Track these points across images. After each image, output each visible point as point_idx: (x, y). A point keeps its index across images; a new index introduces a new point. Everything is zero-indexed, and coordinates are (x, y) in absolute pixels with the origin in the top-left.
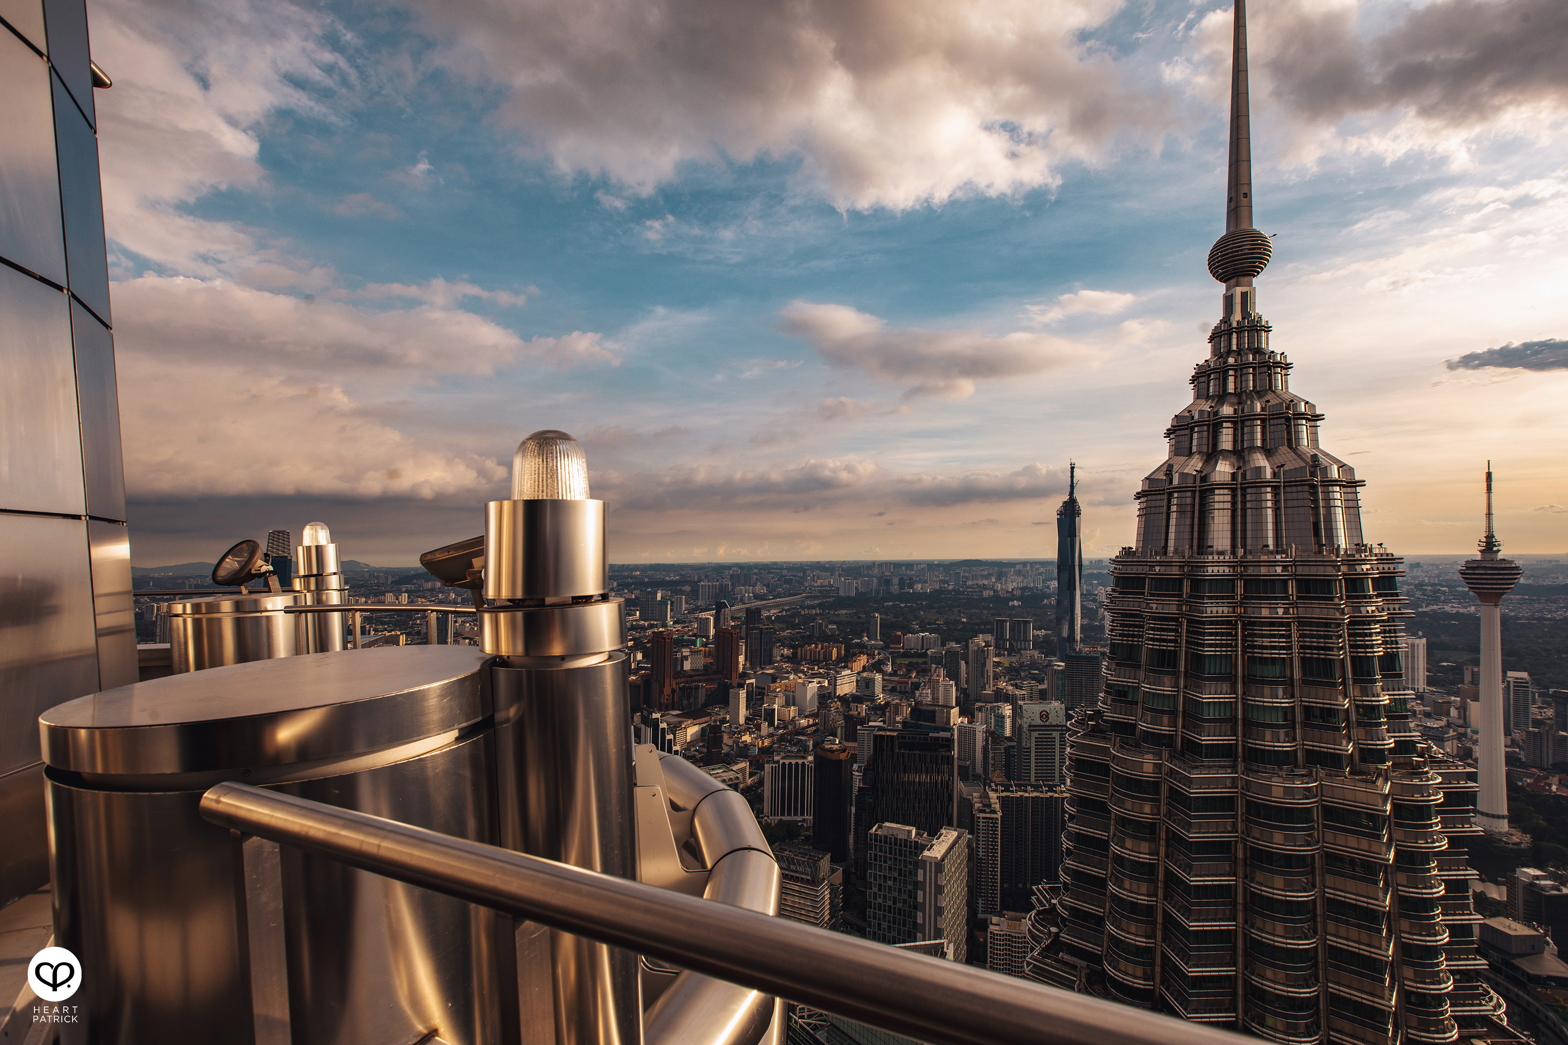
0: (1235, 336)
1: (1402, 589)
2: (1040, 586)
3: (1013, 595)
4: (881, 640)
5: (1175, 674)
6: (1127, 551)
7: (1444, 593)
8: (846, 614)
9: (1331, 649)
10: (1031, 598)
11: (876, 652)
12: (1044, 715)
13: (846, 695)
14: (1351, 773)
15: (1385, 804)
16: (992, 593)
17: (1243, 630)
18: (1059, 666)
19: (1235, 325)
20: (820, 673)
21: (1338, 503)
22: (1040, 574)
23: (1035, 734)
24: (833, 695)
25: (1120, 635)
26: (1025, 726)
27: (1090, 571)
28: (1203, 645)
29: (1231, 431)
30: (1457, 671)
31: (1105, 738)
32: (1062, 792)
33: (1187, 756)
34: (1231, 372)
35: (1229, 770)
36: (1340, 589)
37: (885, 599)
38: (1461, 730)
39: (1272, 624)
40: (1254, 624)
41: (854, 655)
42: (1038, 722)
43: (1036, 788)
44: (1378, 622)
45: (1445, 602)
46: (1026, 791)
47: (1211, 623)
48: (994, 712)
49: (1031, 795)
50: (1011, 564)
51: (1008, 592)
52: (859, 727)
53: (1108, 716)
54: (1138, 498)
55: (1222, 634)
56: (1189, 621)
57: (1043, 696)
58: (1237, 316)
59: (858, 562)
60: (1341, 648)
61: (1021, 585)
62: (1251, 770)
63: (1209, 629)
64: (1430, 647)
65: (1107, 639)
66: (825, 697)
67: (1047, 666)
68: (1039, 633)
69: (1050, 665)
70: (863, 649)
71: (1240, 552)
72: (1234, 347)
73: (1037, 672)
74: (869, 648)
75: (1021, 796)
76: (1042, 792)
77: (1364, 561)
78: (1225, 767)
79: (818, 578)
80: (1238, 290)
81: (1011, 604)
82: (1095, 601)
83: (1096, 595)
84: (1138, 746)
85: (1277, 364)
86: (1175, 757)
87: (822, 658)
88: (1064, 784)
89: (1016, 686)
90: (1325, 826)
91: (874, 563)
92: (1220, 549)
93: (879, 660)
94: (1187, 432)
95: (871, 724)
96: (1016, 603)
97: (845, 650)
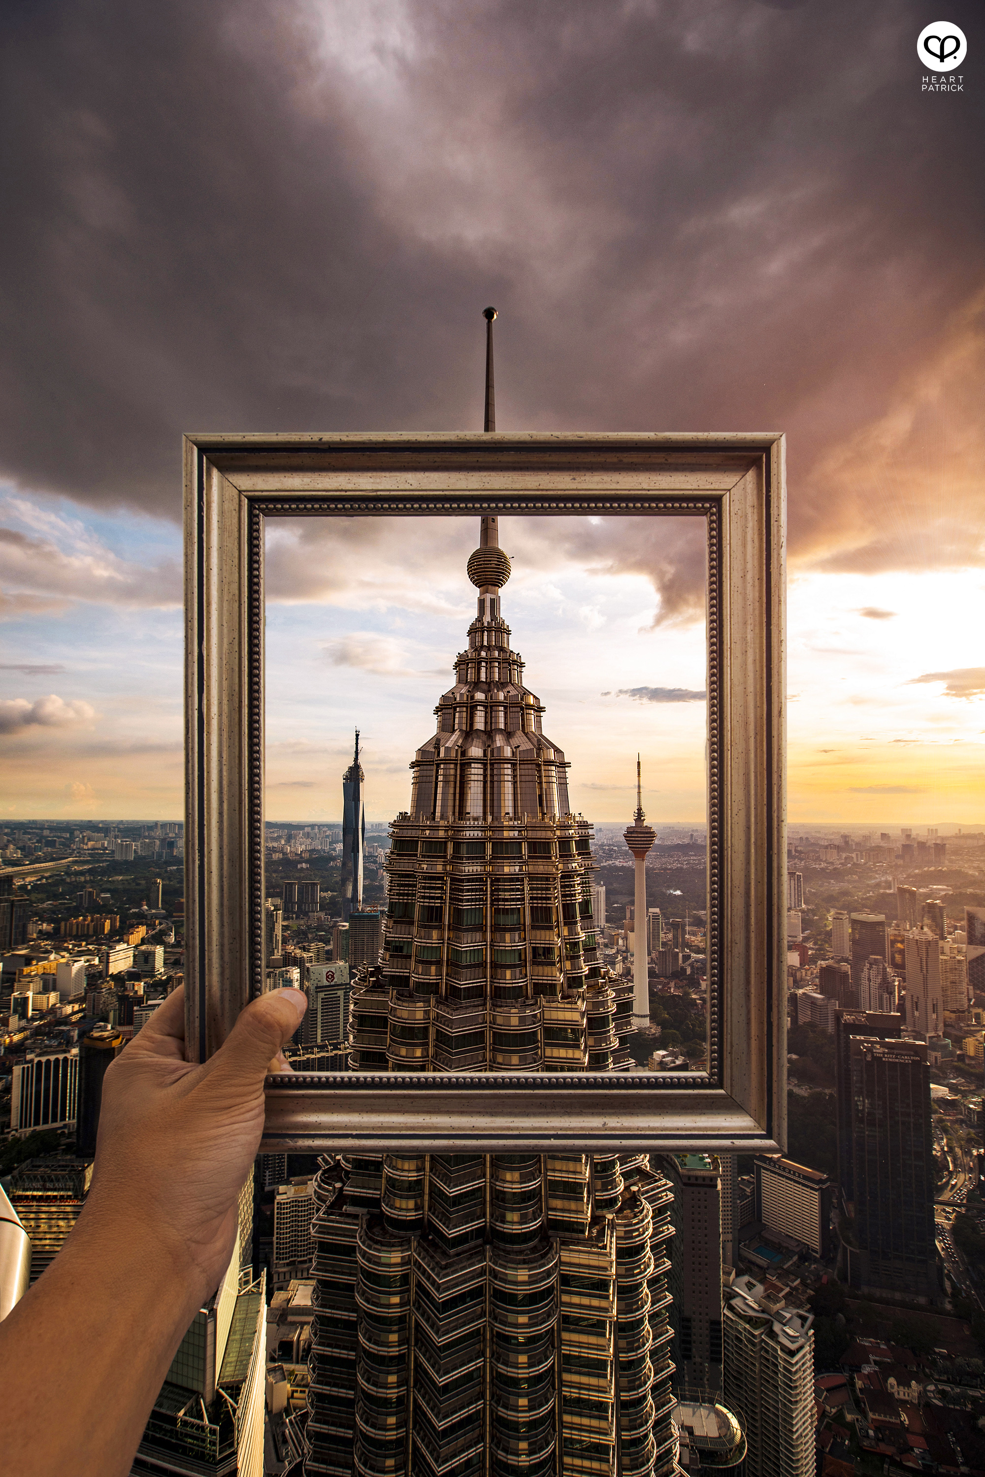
0: (486, 633)
1: (592, 848)
2: (327, 848)
3: (302, 857)
4: (163, 908)
5: (440, 928)
6: (403, 816)
7: (615, 851)
8: (122, 880)
9: (549, 899)
10: (318, 861)
11: (157, 922)
12: (330, 976)
13: (120, 972)
14: (562, 998)
15: (582, 1018)
16: (281, 856)
17: (492, 885)
18: (344, 926)
19: (486, 624)
20: (89, 950)
21: (554, 780)
22: (327, 837)
23: (322, 995)
24: (104, 974)
25: (398, 894)
26: (312, 988)
27: (372, 834)
28: (462, 900)
29: (483, 714)
30: (622, 909)
31: (383, 992)
32: (346, 1048)
33: (449, 1000)
34: (483, 664)
35: (481, 1008)
36: (555, 850)
37: (168, 863)
38: (624, 954)
39: (511, 880)
40: (498, 880)
41: (132, 926)
42: (326, 983)
43: (322, 1048)
44: (579, 875)
45: (616, 859)
46: (313, 1053)
47: (469, 880)
48: (283, 977)
49: (318, 1056)
50: (300, 827)
51: (296, 854)
52: (135, 1008)
53: (387, 971)
54: (412, 767)
55: (476, 890)
56: (452, 880)
57: (329, 957)
58: (487, 618)
59: (138, 822)
60: (556, 898)
61: (309, 848)
62: (497, 1006)
63: (466, 886)
64: (608, 893)
65: (385, 899)
66: (94, 977)
67: (332, 927)
68: (325, 894)
69: (335, 925)
70: (141, 919)
71: (490, 818)
72: (485, 643)
73: (324, 933)
74: (149, 917)
75: (308, 1059)
76: (327, 1051)
77: (569, 827)
78: (479, 1006)
79: (89, 840)
80: (488, 596)
81: (299, 866)
82: (375, 862)
83: (377, 857)
84: (411, 996)
85: (515, 662)
86: (440, 1003)
87: (91, 932)
88: (348, 1040)
89: (304, 949)
90: (547, 1044)
91: (156, 824)
92: (475, 815)
93: (160, 930)
94: (451, 711)
95: (150, 1002)
96: (304, 865)
97: (120, 921)
